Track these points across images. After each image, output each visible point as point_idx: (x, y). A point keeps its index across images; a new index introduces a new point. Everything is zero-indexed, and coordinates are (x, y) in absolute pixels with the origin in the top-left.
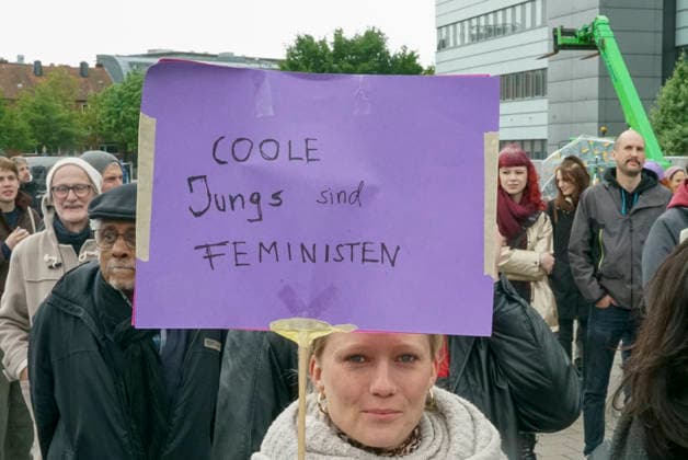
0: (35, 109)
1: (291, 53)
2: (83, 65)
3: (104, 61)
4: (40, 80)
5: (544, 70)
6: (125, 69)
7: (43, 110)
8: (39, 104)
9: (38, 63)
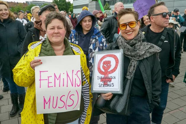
0: (18, 9)
1: (53, 1)
2: (24, 3)
3: (27, 2)
4: (18, 5)
5: (88, 4)
6: (30, 3)
7: (19, 9)
8: (18, 8)
9: (17, 2)
